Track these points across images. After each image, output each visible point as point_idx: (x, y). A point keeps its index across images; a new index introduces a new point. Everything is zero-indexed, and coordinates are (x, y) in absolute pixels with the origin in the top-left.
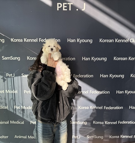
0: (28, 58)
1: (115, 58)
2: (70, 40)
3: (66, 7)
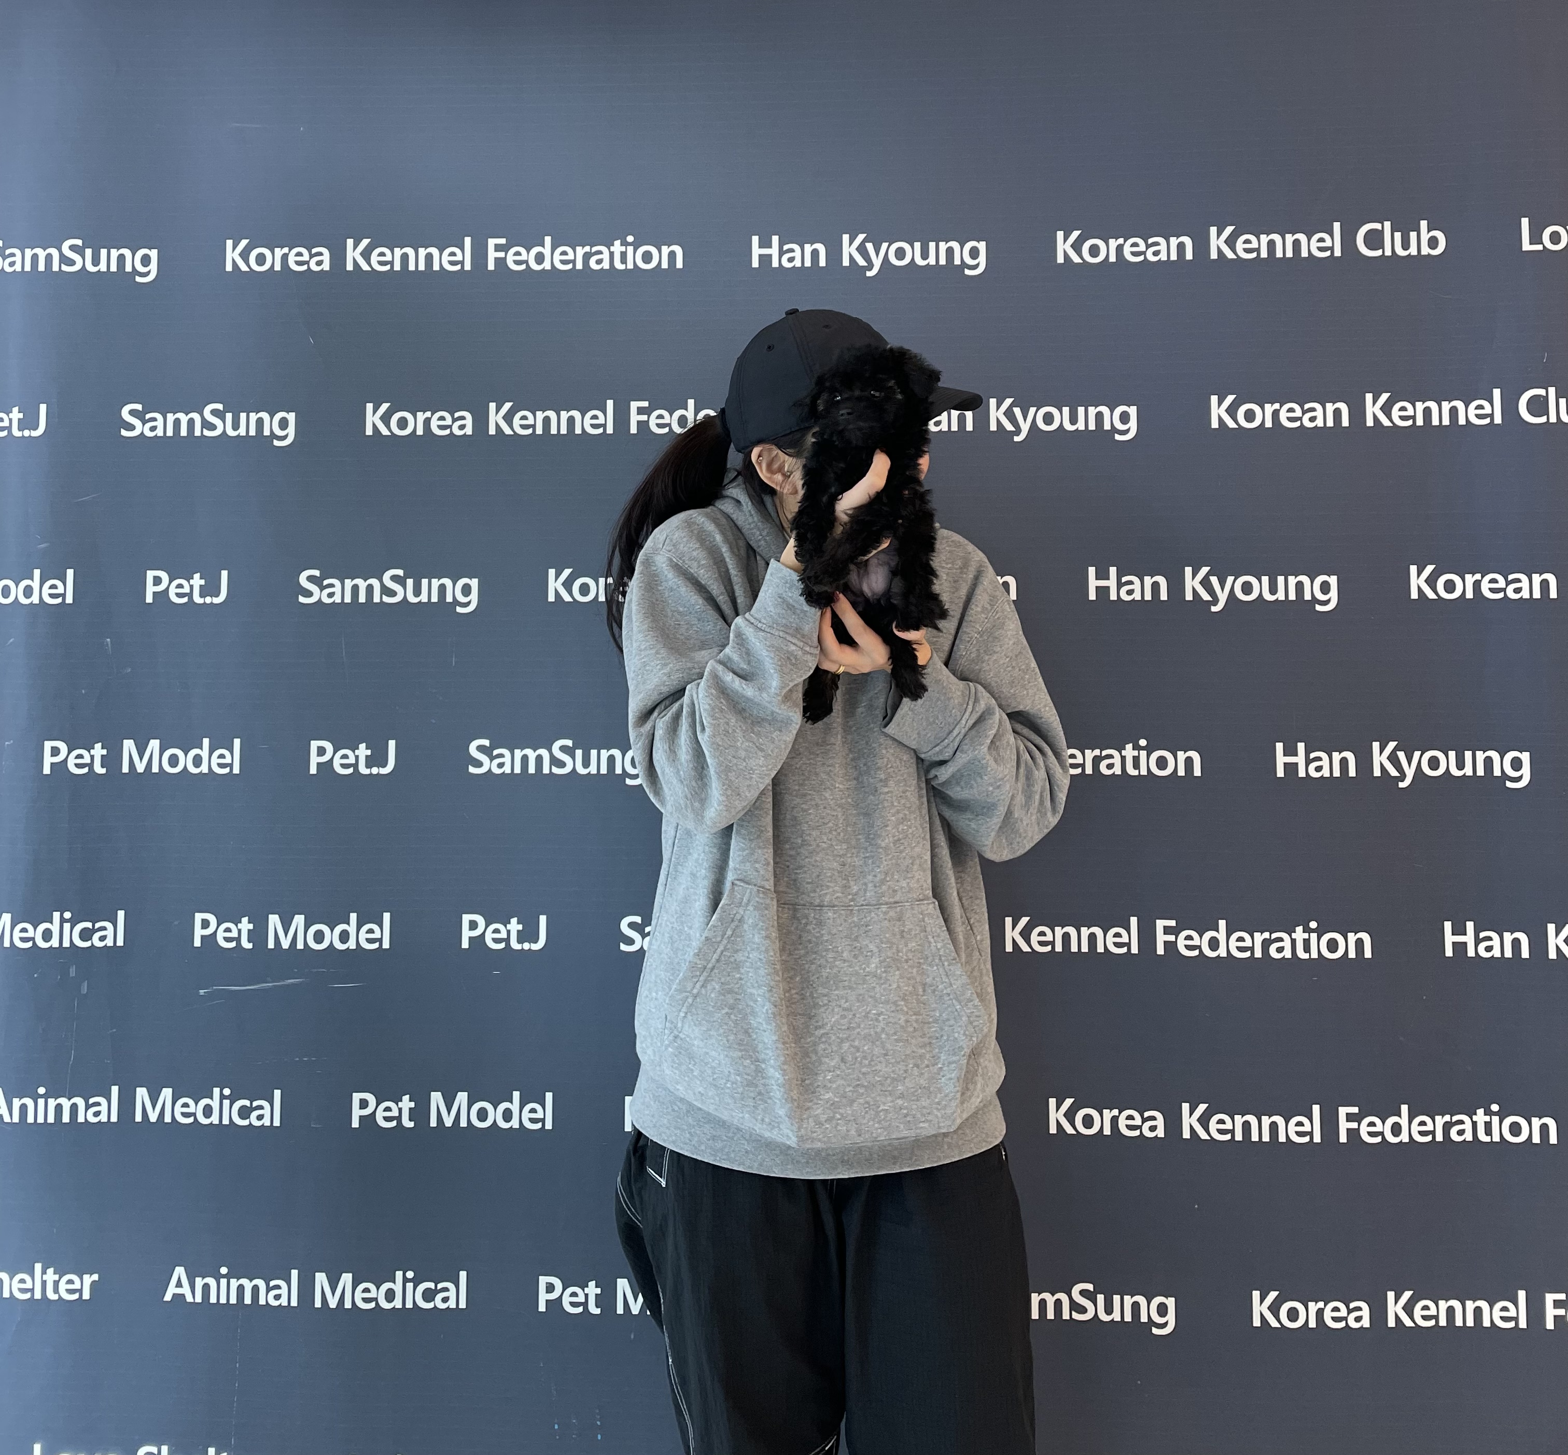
0: (373, 418)
1: (1218, 411)
2: (774, 251)
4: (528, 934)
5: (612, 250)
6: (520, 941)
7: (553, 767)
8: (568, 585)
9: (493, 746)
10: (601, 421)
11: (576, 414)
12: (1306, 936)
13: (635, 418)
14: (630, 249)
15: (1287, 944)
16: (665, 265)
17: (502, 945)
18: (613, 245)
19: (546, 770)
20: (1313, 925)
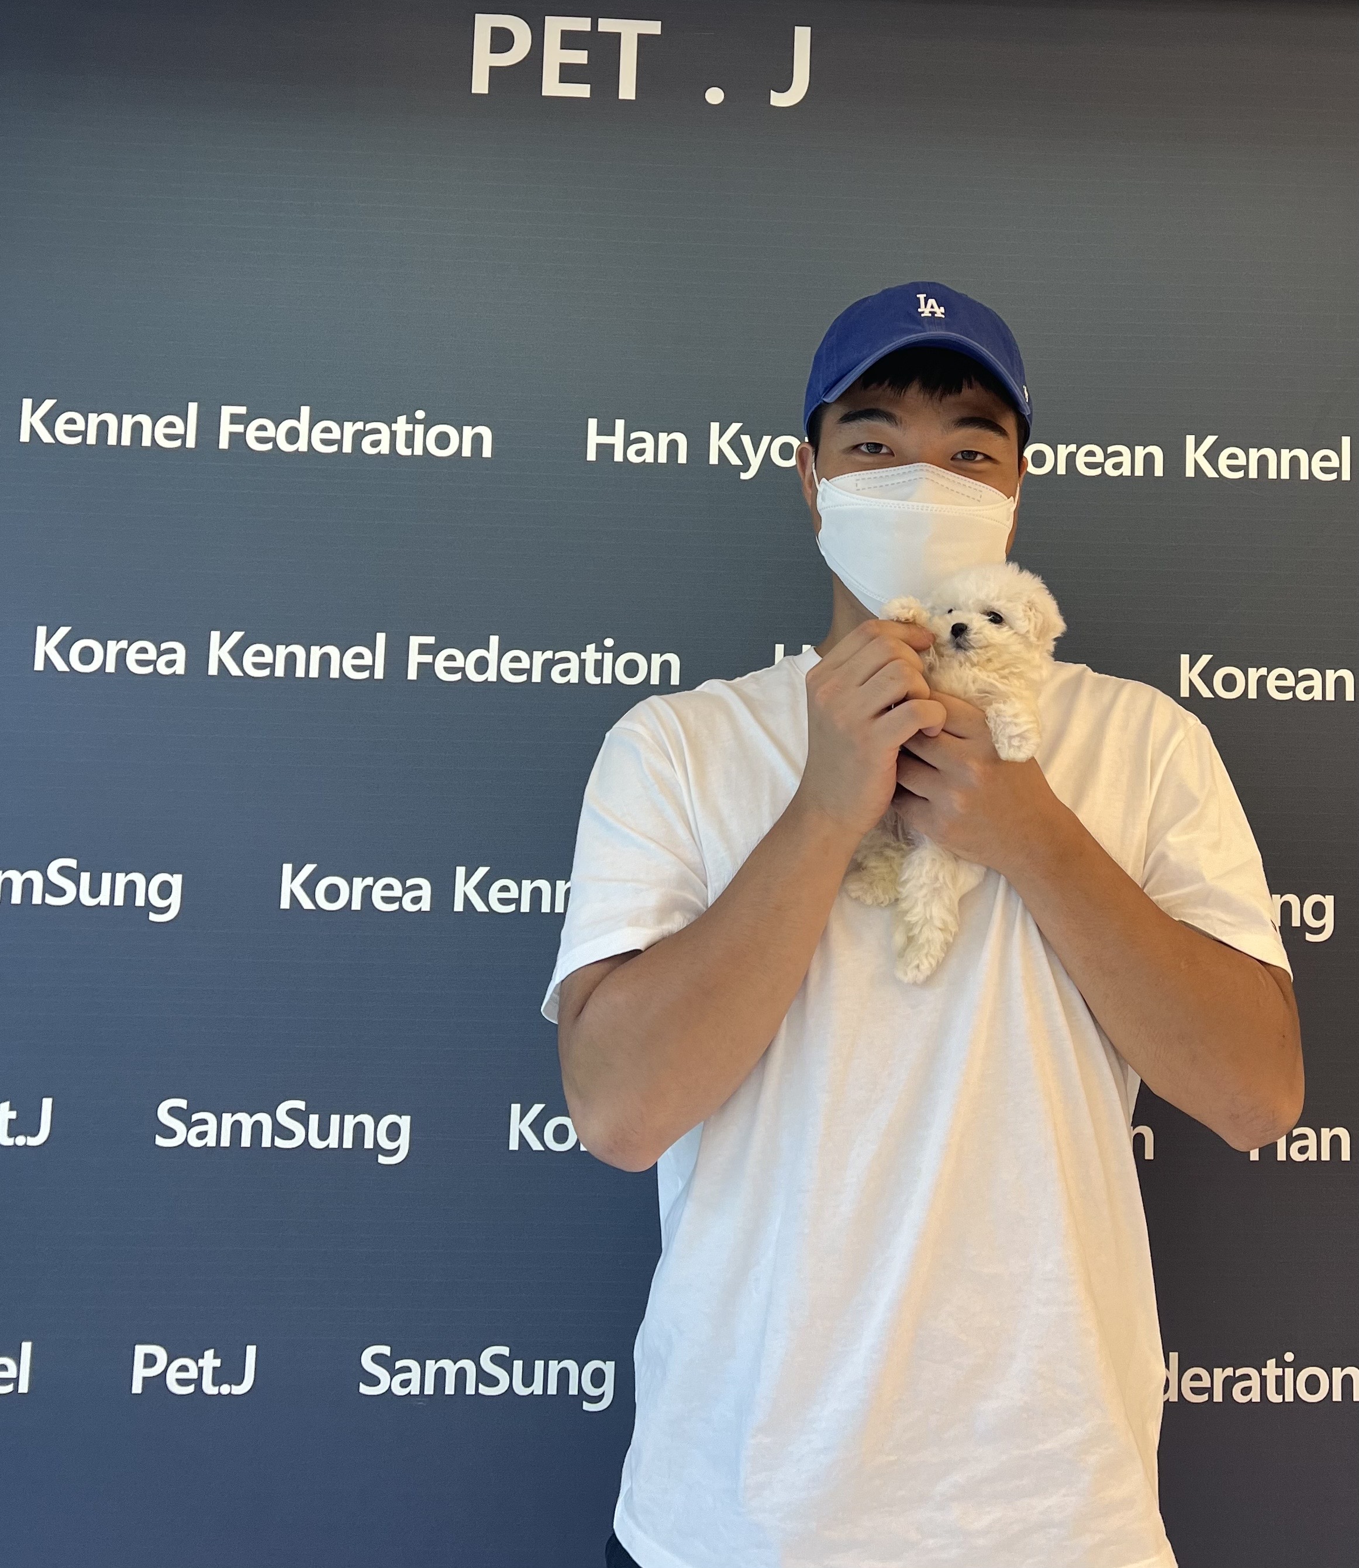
0: (44, 647)
2: (617, 440)
3: (580, 57)
4: (229, 1373)
5: (393, 429)
6: (216, 1382)
7: (276, 1137)
8: (309, 887)
9: (192, 1109)
10: (367, 661)
11: (333, 651)
12: (1279, 1372)
13: (415, 659)
14: (420, 429)
15: (1255, 1383)
16: (467, 452)
17: (190, 1389)
18: (396, 422)
19: (266, 1143)
20: (1289, 1357)
